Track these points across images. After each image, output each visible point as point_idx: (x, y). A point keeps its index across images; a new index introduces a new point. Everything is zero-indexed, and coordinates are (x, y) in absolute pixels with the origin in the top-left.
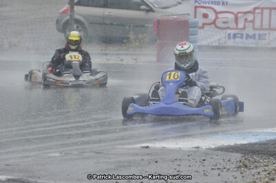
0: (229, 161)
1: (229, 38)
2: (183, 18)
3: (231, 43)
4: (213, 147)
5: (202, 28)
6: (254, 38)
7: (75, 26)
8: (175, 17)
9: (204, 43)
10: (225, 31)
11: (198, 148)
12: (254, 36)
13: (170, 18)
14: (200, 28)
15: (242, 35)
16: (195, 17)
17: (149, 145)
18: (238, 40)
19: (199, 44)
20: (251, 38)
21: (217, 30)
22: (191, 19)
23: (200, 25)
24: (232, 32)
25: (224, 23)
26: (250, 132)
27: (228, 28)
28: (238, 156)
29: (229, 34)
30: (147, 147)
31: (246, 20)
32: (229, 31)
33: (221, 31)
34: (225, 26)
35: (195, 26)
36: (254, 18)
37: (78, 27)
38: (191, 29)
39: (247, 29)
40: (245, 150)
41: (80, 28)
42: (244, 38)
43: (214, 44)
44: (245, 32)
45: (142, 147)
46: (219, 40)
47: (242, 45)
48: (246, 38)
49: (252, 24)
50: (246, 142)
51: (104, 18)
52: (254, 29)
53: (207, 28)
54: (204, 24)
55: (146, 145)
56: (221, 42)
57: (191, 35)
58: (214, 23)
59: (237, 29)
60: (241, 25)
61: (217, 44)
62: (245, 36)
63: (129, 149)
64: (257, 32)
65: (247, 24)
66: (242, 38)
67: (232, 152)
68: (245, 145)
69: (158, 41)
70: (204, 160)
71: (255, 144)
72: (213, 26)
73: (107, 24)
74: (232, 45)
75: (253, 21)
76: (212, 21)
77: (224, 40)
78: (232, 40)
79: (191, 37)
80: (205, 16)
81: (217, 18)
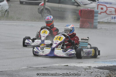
0: (103, 73)
1: (112, 19)
2: (92, 9)
3: (113, 21)
5: (100, 14)
7: (46, 11)
8: (89, 9)
9: (101, 20)
10: (110, 16)
13: (86, 9)
14: (99, 14)
16: (98, 9)
19: (99, 21)
21: (107, 15)
22: (96, 10)
23: (99, 12)
24: (114, 16)
29: (112, 17)
30: (67, 65)
34: (111, 13)
35: (97, 13)
37: (47, 12)
38: (95, 14)
41: (48, 12)
43: (105, 21)
45: (65, 66)
46: (108, 19)
51: (59, 8)
53: (102, 14)
54: (101, 12)
55: (66, 64)
56: (108, 20)
68: (112, 66)
69: (81, 19)
72: (105, 13)
73: (59, 11)
76: (104, 11)
77: (110, 19)
79: (95, 17)
80: (102, 9)
81: (107, 10)
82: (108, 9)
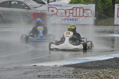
6: (73, 20)
8: (40, 11)
10: (61, 17)
11: (56, 65)
15: (68, 19)
17: (36, 64)
22: (47, 12)
26: (76, 59)
29: (63, 19)
31: (70, 13)
32: (63, 17)
33: (59, 17)
39: (70, 17)
40: (75, 66)
43: (56, 23)
45: (33, 65)
46: (59, 21)
47: (68, 23)
48: (70, 20)
49: (72, 14)
52: (73, 16)
53: (53, 16)
54: (52, 15)
58: (56, 14)
59: (66, 16)
62: (69, 19)
63: (28, 66)
66: (68, 20)
67: (70, 67)
68: (75, 64)
70: (59, 70)
74: (64, 23)
75: (73, 13)
77: (61, 21)
78: (64, 21)
79: (47, 20)
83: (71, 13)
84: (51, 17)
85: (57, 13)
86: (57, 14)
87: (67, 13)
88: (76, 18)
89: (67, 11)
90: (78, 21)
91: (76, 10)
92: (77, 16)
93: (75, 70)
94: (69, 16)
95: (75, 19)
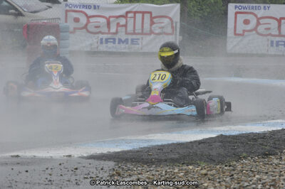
0: (102, 169)
1: (101, 43)
2: (53, 23)
3: (103, 48)
4: (85, 155)
5: (73, 32)
6: (127, 43)
8: (46, 21)
9: (76, 48)
10: (97, 35)
11: (70, 156)
12: (126, 41)
13: (40, 22)
14: (71, 32)
15: (114, 39)
16: (66, 22)
17: (20, 154)
18: (110, 45)
19: (70, 49)
20: (123, 42)
21: (89, 34)
22: (62, 23)
23: (71, 29)
24: (105, 36)
25: (96, 27)
26: (123, 140)
27: (100, 32)
28: (111, 164)
29: (102, 39)
30: (17, 156)
31: (118, 24)
32: (101, 36)
33: (92, 35)
34: (97, 30)
35: (66, 30)
36: (126, 22)
38: (61, 34)
39: (119, 34)
40: (118, 158)
42: (117, 42)
43: (85, 49)
44: (117, 37)
45: (12, 156)
46: (91, 45)
47: (114, 50)
48: (119, 43)
49: (124, 28)
50: (119, 150)
52: (127, 33)
53: (78, 32)
54: (75, 29)
56: (93, 47)
57: (62, 40)
58: (85, 27)
59: (109, 33)
60: (113, 30)
61: (89, 49)
64: (130, 37)
65: (119, 28)
66: (114, 43)
67: (105, 160)
68: (118, 152)
69: (28, 46)
70: (76, 169)
71: (128, 152)
72: (85, 30)
74: (105, 50)
75: (125, 26)
76: (83, 26)
77: (96, 45)
78: (104, 45)
79: (62, 42)
80: (77, 20)
81: (88, 22)
82: (91, 20)
83: (122, 26)
84: (72, 35)
85: (86, 25)
86: (88, 27)
87: (111, 25)
88: (134, 37)
89: (111, 19)
90: (137, 46)
91: (135, 17)
92: (136, 32)
93: (116, 168)
94: (116, 33)
95: (132, 40)
